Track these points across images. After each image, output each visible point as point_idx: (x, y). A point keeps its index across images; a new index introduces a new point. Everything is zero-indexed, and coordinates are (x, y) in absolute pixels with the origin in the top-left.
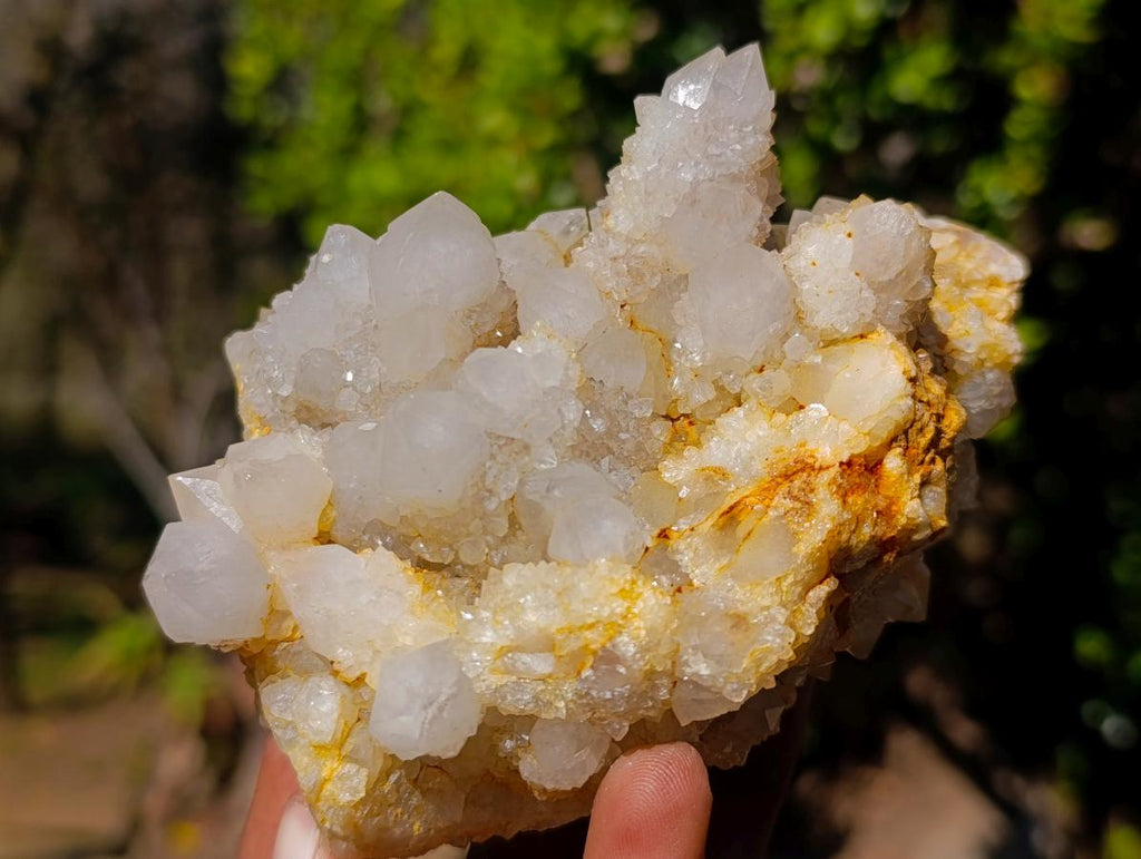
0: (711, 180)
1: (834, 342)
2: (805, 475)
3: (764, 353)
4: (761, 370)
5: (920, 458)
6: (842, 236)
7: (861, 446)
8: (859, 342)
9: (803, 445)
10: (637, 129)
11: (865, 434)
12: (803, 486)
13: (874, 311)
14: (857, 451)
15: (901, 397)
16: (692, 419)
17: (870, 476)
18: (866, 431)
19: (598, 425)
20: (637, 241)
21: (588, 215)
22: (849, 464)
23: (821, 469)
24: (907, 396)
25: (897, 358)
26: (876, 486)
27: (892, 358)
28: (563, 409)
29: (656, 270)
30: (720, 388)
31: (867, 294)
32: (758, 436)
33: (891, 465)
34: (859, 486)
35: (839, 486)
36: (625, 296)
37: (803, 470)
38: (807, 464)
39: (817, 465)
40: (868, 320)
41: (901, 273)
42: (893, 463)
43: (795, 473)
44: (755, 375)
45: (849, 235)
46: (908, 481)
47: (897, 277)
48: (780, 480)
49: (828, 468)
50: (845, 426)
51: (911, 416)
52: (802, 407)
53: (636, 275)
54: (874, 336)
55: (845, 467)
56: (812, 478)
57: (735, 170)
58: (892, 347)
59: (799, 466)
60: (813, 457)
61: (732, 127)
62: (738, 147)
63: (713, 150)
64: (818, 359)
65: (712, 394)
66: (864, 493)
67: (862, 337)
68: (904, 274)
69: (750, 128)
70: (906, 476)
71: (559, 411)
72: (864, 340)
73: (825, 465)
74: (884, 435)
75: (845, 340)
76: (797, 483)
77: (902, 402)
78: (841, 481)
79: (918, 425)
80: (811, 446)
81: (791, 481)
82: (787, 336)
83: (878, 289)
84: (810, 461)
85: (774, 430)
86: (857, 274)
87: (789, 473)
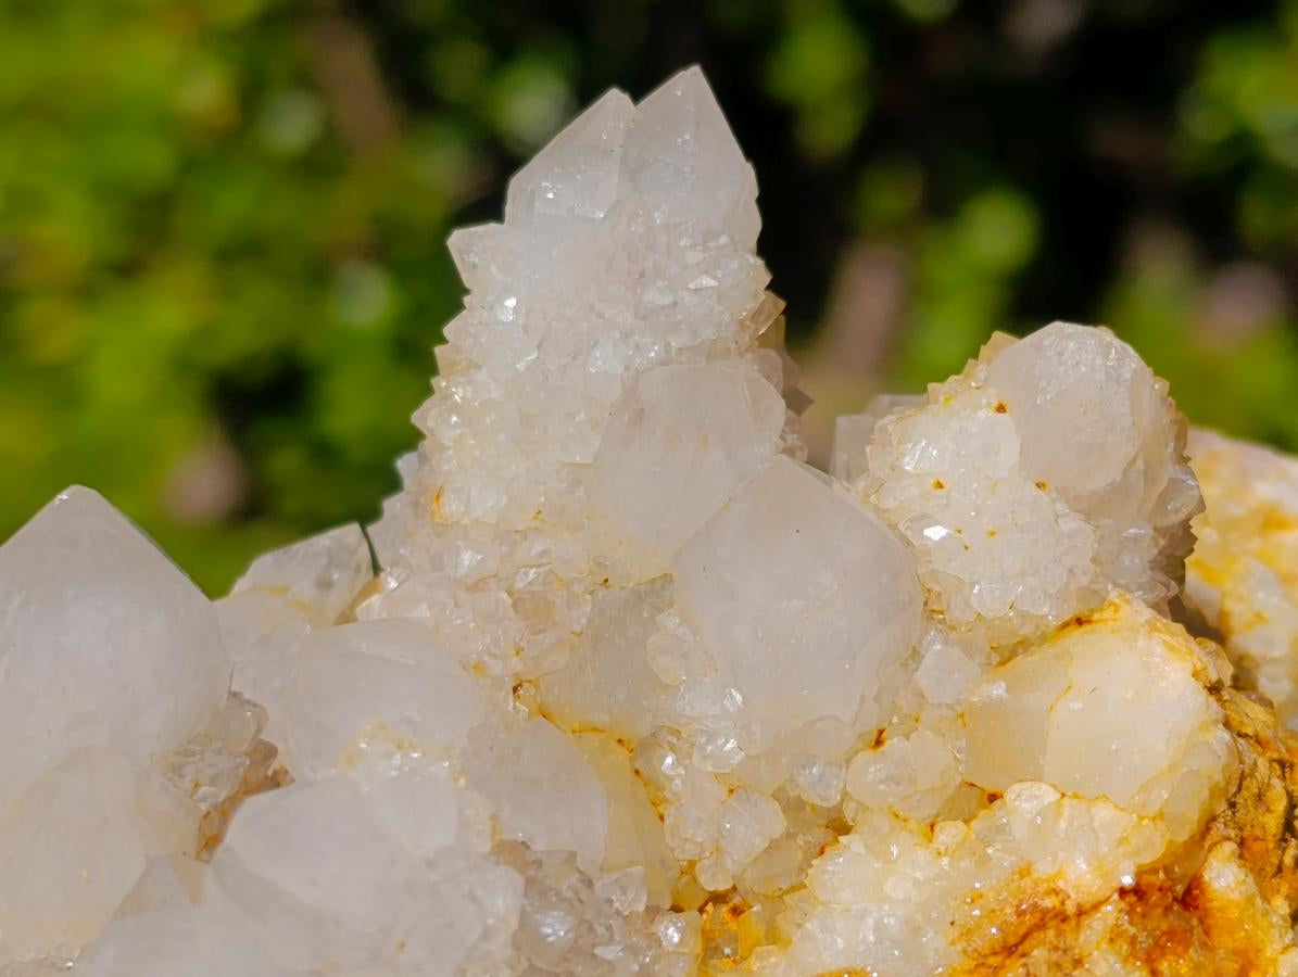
0: (663, 363)
1: (1022, 646)
2: (1051, 933)
3: (877, 699)
4: (879, 743)
5: (1275, 861)
6: (986, 414)
7: (1152, 845)
8: (1076, 635)
9: (1024, 872)
10: (466, 300)
11: (1154, 819)
12: (1055, 956)
13: (1094, 560)
14: (1147, 859)
15: (1204, 727)
16: (737, 900)
17: (1187, 914)
18: (1154, 809)
19: (555, 928)
20: (524, 534)
21: (366, 535)
22: (1137, 893)
23: (1081, 913)
24: (1216, 722)
25: (1171, 648)
26: (1207, 933)
27: (1159, 649)
28: (479, 892)
29: (577, 588)
30: (794, 807)
31: (1071, 523)
32: (916, 883)
33: (1223, 882)
34: (1171, 934)
35: (1133, 941)
36: (516, 664)
37: (1041, 925)
38: (1045, 912)
39: (1070, 908)
40: (1084, 581)
41: (1134, 460)
42: (1224, 877)
43: (1024, 938)
44: (868, 754)
45: (1001, 409)
46: (1266, 914)
47: (1125, 472)
48: (993, 961)
49: (1096, 907)
50: (1103, 813)
51: (1236, 768)
52: (993, 798)
53: (533, 608)
54: (1108, 613)
55: (1132, 898)
56: (1070, 938)
57: (708, 334)
58: (1153, 628)
59: (1029, 920)
60: (1056, 892)
61: (684, 242)
62: (707, 281)
63: (655, 296)
64: (998, 690)
65: (777, 824)
66: (1186, 948)
67: (1080, 622)
68: (1140, 464)
69: (723, 240)
70: (1259, 901)
71: (474, 899)
72: (1085, 628)
73: (1087, 902)
74: (1193, 816)
75: (1044, 639)
76: (1039, 954)
77: (1209, 737)
78: (1133, 930)
79: (1252, 786)
80: (1043, 869)
81: (1024, 955)
82: (916, 654)
83: (1092, 509)
84: (1050, 902)
85: (945, 861)
86: (1040, 485)
87: (1012, 940)
